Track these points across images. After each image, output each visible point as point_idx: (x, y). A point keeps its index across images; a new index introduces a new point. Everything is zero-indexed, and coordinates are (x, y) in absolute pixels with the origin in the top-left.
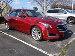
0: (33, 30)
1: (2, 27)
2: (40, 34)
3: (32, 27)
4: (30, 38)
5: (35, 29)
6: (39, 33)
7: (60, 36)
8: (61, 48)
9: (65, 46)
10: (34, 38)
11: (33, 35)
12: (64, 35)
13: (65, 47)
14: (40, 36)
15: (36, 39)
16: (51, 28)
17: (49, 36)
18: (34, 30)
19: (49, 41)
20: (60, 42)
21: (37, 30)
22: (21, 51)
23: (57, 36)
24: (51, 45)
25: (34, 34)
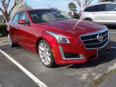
0: (40, 47)
1: (5, 42)
2: (50, 54)
6: (49, 52)
8: (86, 82)
9: (97, 77)
10: (43, 61)
13: (94, 81)
16: (69, 42)
17: (64, 59)
18: (42, 47)
19: (69, 67)
20: (90, 69)
21: (45, 47)
23: (81, 58)
25: (42, 55)
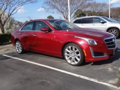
0: (67, 50)
2: (79, 55)
3: (65, 45)
4: (62, 63)
5: (70, 47)
6: (78, 53)
7: (110, 56)
8: (115, 73)
10: (69, 61)
11: (67, 58)
12: (114, 54)
14: (79, 57)
15: (73, 63)
16: (96, 44)
17: (94, 57)
18: (69, 49)
20: (110, 65)
21: (74, 49)
22: (58, 81)
23: (105, 56)
24: (98, 70)
25: (68, 56)
